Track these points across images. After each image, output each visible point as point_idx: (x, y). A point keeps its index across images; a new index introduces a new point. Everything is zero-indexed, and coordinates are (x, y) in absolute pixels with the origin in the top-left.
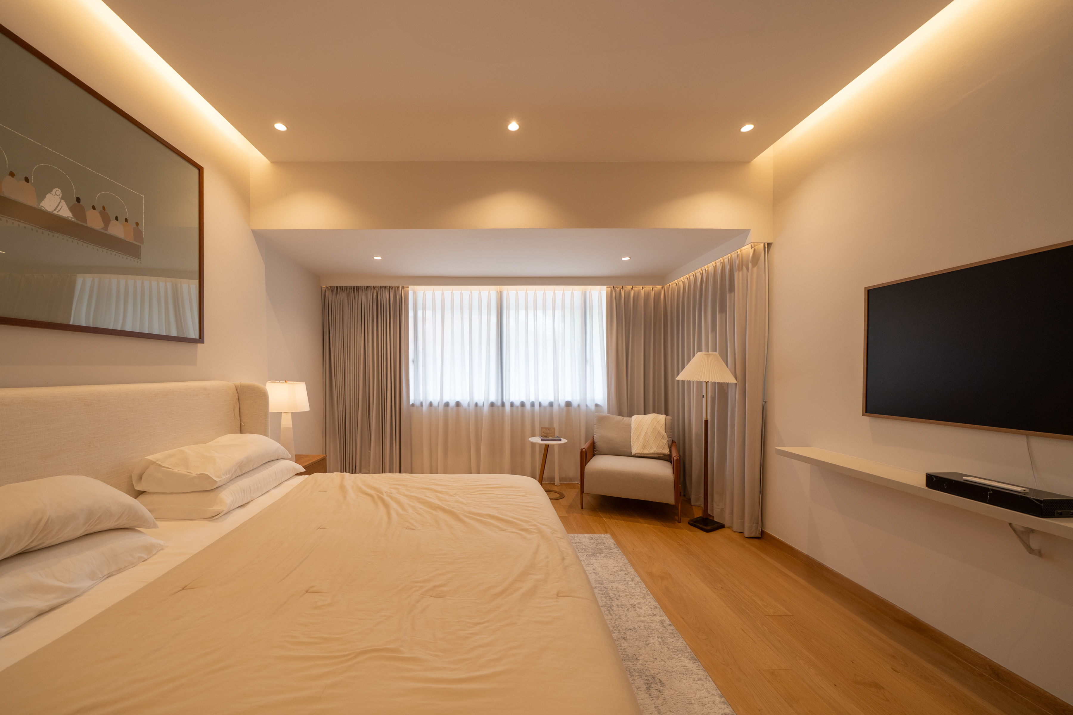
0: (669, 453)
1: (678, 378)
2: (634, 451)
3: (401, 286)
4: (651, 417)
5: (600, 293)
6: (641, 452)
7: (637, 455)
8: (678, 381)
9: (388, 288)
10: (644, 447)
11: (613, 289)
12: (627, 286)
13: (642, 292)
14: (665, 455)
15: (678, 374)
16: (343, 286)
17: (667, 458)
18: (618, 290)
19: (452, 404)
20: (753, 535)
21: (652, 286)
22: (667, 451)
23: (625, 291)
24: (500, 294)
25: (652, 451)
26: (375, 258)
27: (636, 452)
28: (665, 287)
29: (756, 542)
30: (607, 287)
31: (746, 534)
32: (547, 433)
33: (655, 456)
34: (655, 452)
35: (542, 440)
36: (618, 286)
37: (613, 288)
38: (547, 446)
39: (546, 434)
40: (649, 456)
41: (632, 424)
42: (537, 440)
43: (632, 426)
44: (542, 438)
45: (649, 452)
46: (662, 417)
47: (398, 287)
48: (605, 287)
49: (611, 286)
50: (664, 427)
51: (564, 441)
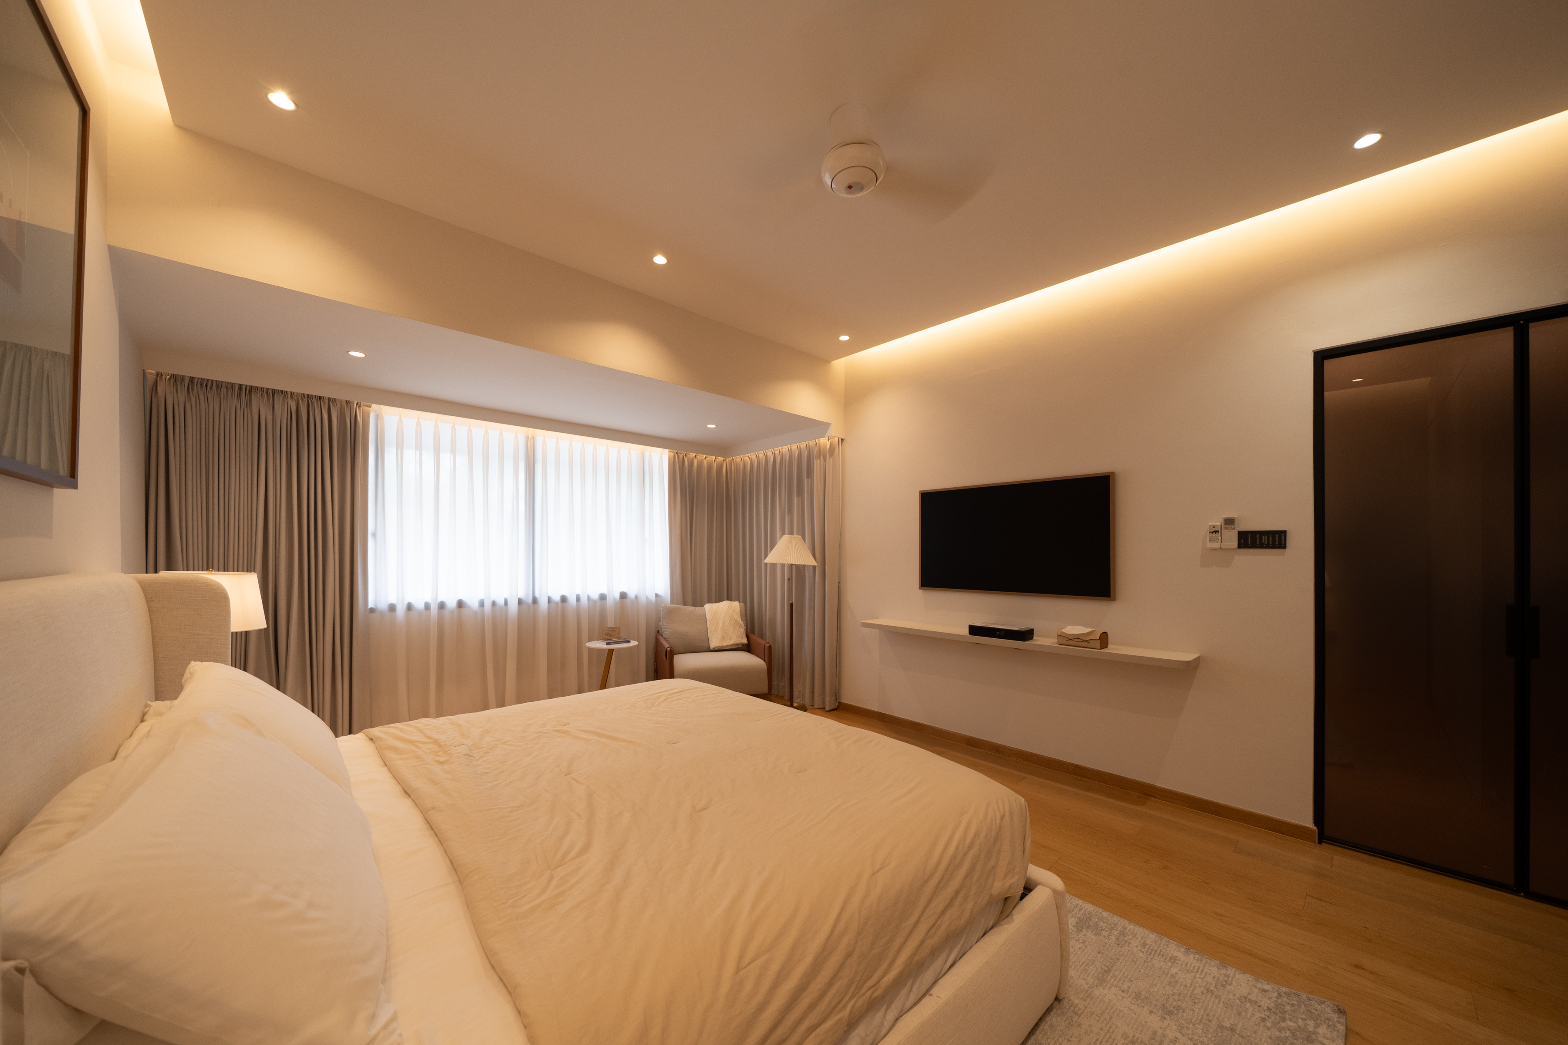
0: (747, 643)
1: (766, 561)
2: (713, 645)
3: (356, 402)
4: (725, 605)
5: (661, 457)
6: (721, 645)
7: (716, 649)
8: (766, 564)
9: (326, 401)
10: (723, 639)
11: (676, 455)
12: (690, 453)
13: (705, 462)
14: (743, 645)
15: (766, 556)
16: (208, 380)
17: (747, 648)
18: (681, 456)
19: (451, 604)
20: (832, 708)
21: (714, 457)
22: (745, 641)
23: (688, 458)
24: (532, 440)
25: (731, 643)
26: (351, 353)
27: (716, 646)
28: (727, 460)
29: (835, 712)
30: (670, 452)
31: (827, 709)
32: (610, 635)
33: (735, 647)
34: (735, 643)
35: (607, 644)
36: (682, 452)
37: (677, 453)
38: (611, 651)
39: (608, 637)
40: (728, 648)
41: (706, 614)
42: (600, 645)
43: (708, 617)
44: (607, 642)
45: (729, 644)
46: (736, 605)
47: (348, 402)
48: (667, 451)
49: (674, 451)
50: (739, 614)
51: (633, 643)
